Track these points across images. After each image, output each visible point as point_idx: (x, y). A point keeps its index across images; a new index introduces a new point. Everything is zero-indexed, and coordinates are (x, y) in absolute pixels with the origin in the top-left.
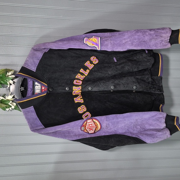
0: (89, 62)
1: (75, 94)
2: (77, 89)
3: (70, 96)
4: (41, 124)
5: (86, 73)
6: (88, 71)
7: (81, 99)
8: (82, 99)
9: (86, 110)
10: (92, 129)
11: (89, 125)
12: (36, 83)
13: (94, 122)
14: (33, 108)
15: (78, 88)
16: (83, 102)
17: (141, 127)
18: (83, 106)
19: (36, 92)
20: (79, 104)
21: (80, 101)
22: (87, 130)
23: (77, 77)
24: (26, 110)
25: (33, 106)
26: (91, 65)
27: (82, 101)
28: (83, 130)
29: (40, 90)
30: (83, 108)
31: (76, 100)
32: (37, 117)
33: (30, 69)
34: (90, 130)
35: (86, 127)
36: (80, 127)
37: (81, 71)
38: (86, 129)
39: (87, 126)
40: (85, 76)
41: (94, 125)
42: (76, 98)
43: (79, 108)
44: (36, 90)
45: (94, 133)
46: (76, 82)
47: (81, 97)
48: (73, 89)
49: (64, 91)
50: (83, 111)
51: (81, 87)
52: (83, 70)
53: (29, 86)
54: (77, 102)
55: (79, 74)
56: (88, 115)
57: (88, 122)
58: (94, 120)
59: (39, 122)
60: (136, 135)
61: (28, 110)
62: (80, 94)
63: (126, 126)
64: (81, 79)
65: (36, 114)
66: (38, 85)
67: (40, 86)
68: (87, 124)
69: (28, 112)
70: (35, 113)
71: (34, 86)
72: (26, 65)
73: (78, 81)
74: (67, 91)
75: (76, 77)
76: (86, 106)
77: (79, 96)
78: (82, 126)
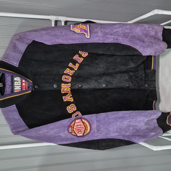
0: (78, 56)
1: (64, 92)
2: (65, 87)
3: (59, 94)
4: (25, 124)
5: (76, 67)
6: (77, 65)
7: (70, 97)
8: (72, 98)
9: (76, 109)
10: (80, 131)
11: (78, 125)
12: (15, 79)
13: (83, 122)
14: (15, 107)
15: (67, 85)
16: (73, 101)
17: (133, 128)
18: (72, 105)
19: (15, 89)
20: (69, 103)
21: (69, 99)
22: (75, 133)
23: (66, 72)
24: (7, 109)
25: (15, 105)
26: (80, 58)
27: (71, 100)
28: (70, 132)
29: (20, 87)
30: (73, 107)
31: (65, 98)
32: (20, 117)
33: (11, 64)
34: (78, 132)
35: (73, 128)
36: (67, 128)
37: (70, 65)
38: (73, 131)
39: (75, 127)
40: (74, 71)
41: (83, 126)
42: (64, 97)
43: (69, 107)
44: (15, 87)
45: (83, 136)
46: (65, 78)
47: (71, 96)
48: (62, 87)
49: (51, 88)
50: (72, 111)
51: (70, 84)
52: (72, 64)
53: (7, 82)
54: (66, 100)
55: (68, 69)
56: (78, 115)
57: (76, 122)
58: (84, 121)
59: (22, 122)
60: (129, 138)
61: (9, 109)
62: (70, 92)
63: (119, 128)
64: (70, 74)
65: (18, 114)
66: (17, 81)
67: (20, 82)
68: (75, 125)
69: (10, 111)
70: (18, 112)
71: (13, 82)
72: (7, 60)
73: (67, 77)
74: (55, 88)
75: (64, 72)
76: (76, 105)
77: (69, 94)
78: (70, 126)
